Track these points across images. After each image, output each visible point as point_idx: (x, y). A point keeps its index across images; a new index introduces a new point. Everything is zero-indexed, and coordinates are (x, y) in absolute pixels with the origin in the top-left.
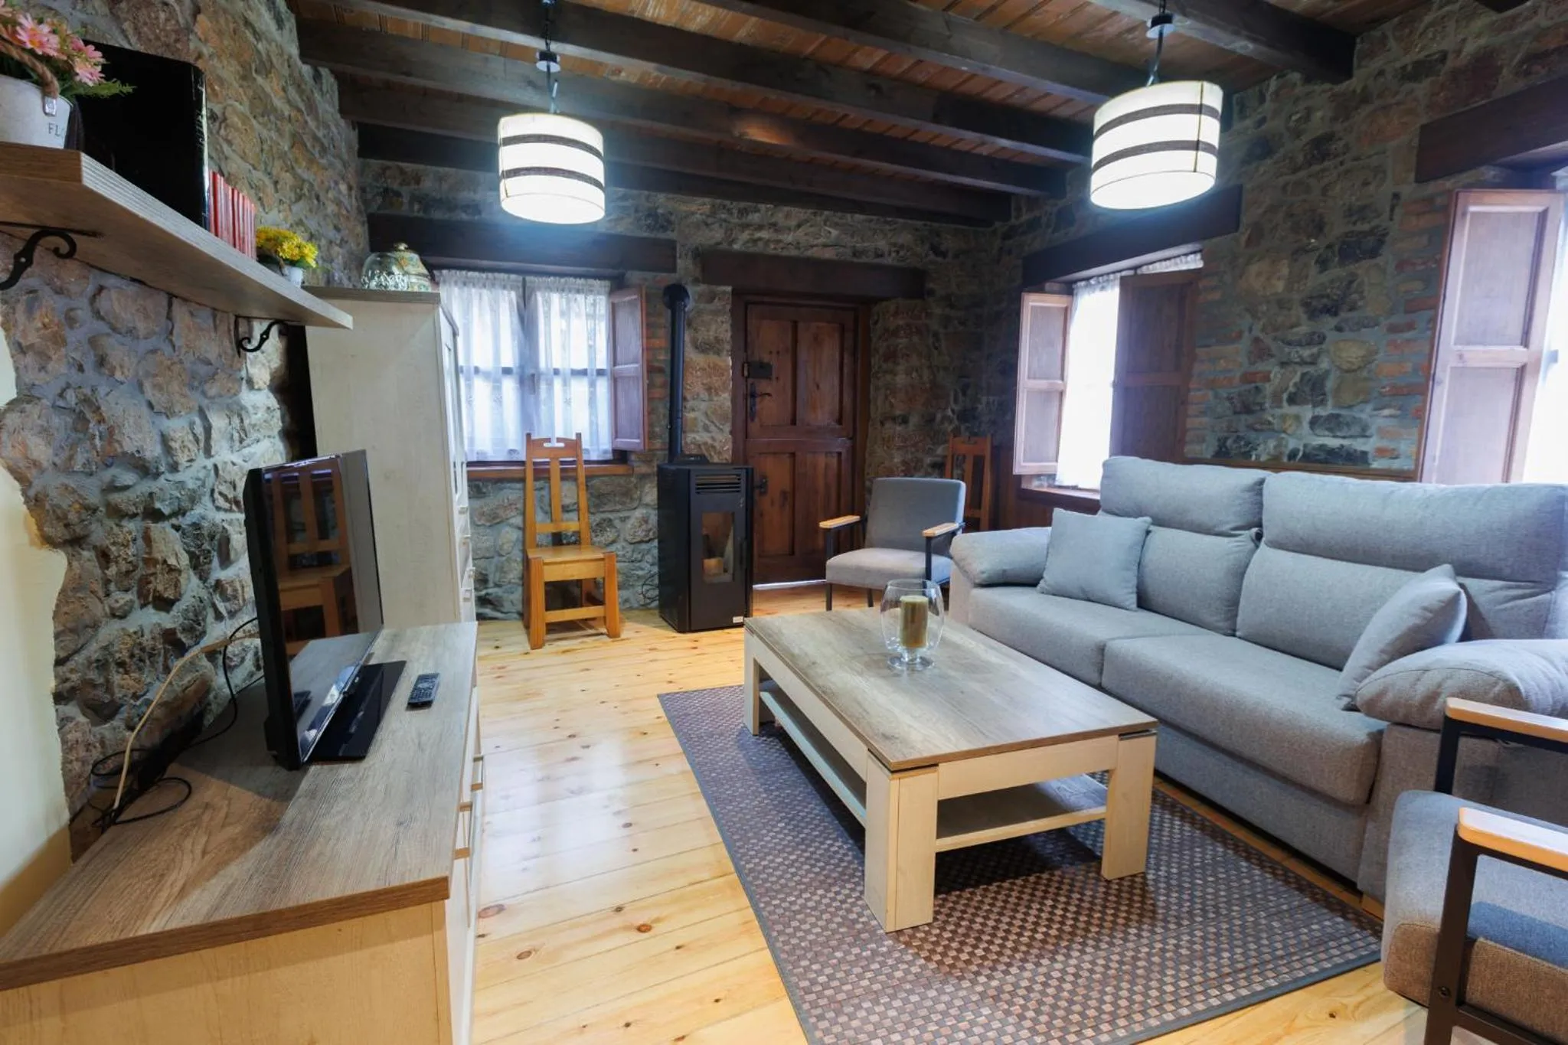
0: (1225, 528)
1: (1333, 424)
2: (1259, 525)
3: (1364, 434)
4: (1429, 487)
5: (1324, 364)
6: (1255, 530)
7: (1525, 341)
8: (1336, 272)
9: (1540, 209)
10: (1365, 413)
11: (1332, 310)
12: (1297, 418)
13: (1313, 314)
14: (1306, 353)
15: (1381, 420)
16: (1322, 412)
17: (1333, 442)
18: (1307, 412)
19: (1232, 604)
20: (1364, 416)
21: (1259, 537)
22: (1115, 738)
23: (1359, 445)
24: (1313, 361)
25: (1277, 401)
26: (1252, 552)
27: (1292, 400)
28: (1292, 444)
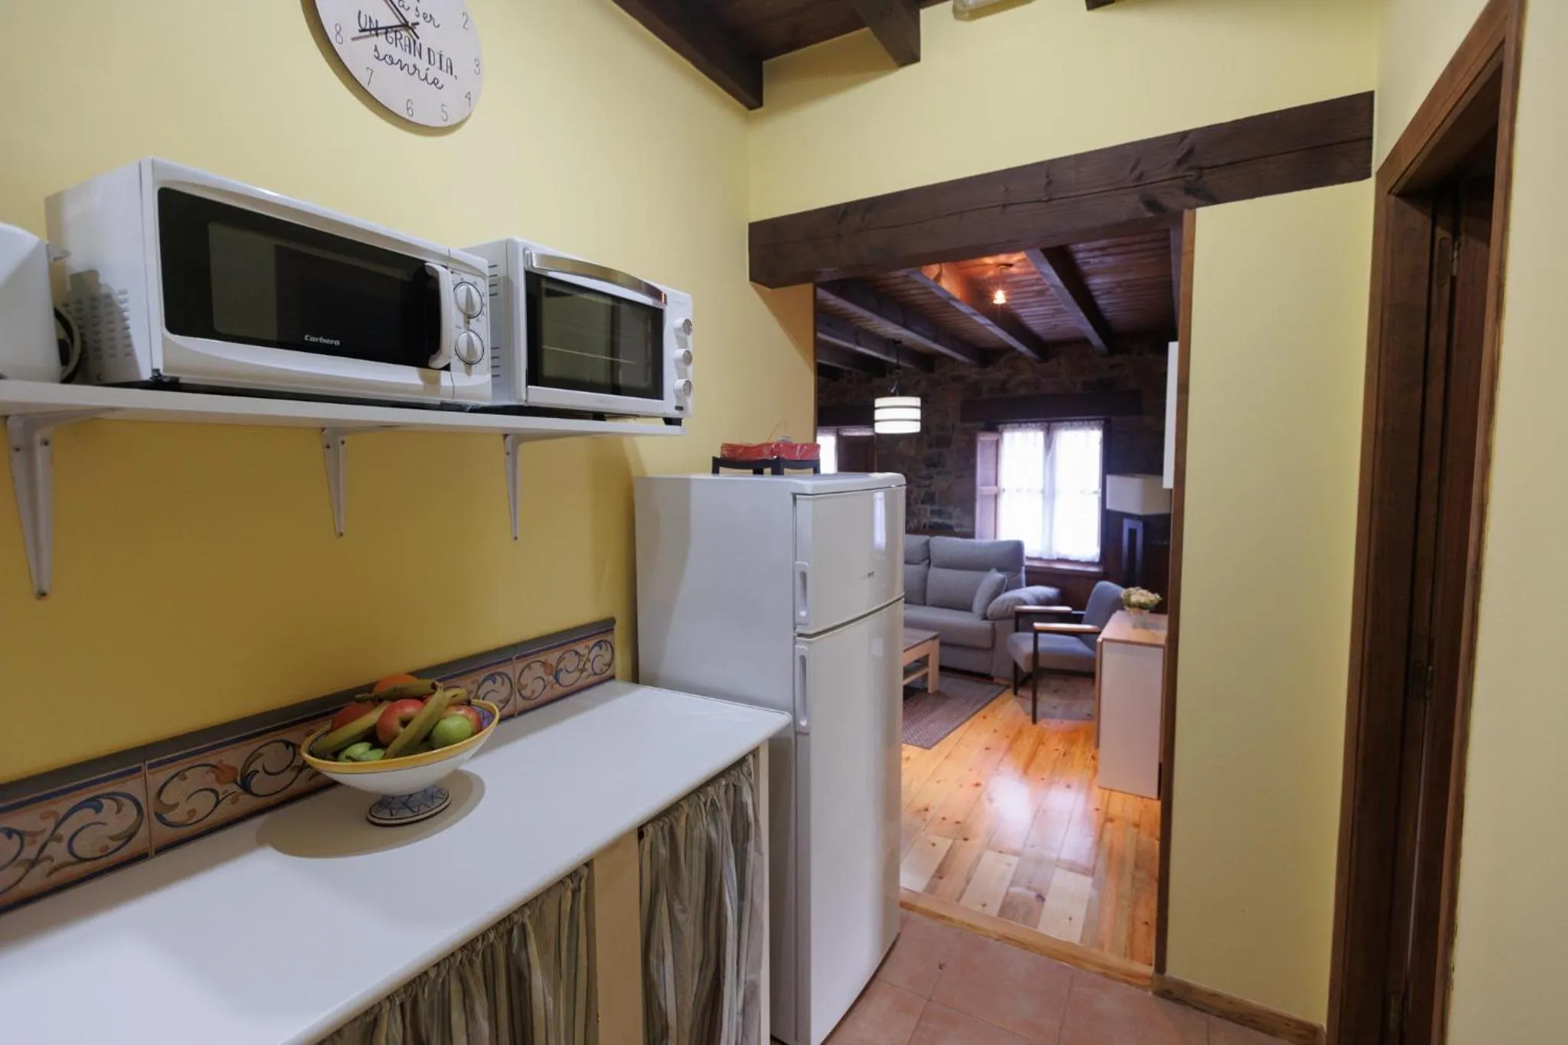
0: (916, 561)
1: (939, 513)
2: (929, 558)
3: (950, 517)
4: (977, 541)
5: (933, 488)
6: (928, 561)
7: (996, 484)
8: (934, 450)
9: (995, 439)
10: (950, 509)
11: (934, 465)
12: (925, 510)
13: (928, 466)
14: (927, 482)
15: (957, 512)
16: (936, 507)
17: (940, 521)
18: (929, 508)
19: (924, 593)
20: (950, 510)
21: (929, 564)
22: (930, 642)
23: (949, 522)
24: (929, 486)
25: (917, 503)
26: (928, 571)
27: (923, 502)
28: (924, 521)
